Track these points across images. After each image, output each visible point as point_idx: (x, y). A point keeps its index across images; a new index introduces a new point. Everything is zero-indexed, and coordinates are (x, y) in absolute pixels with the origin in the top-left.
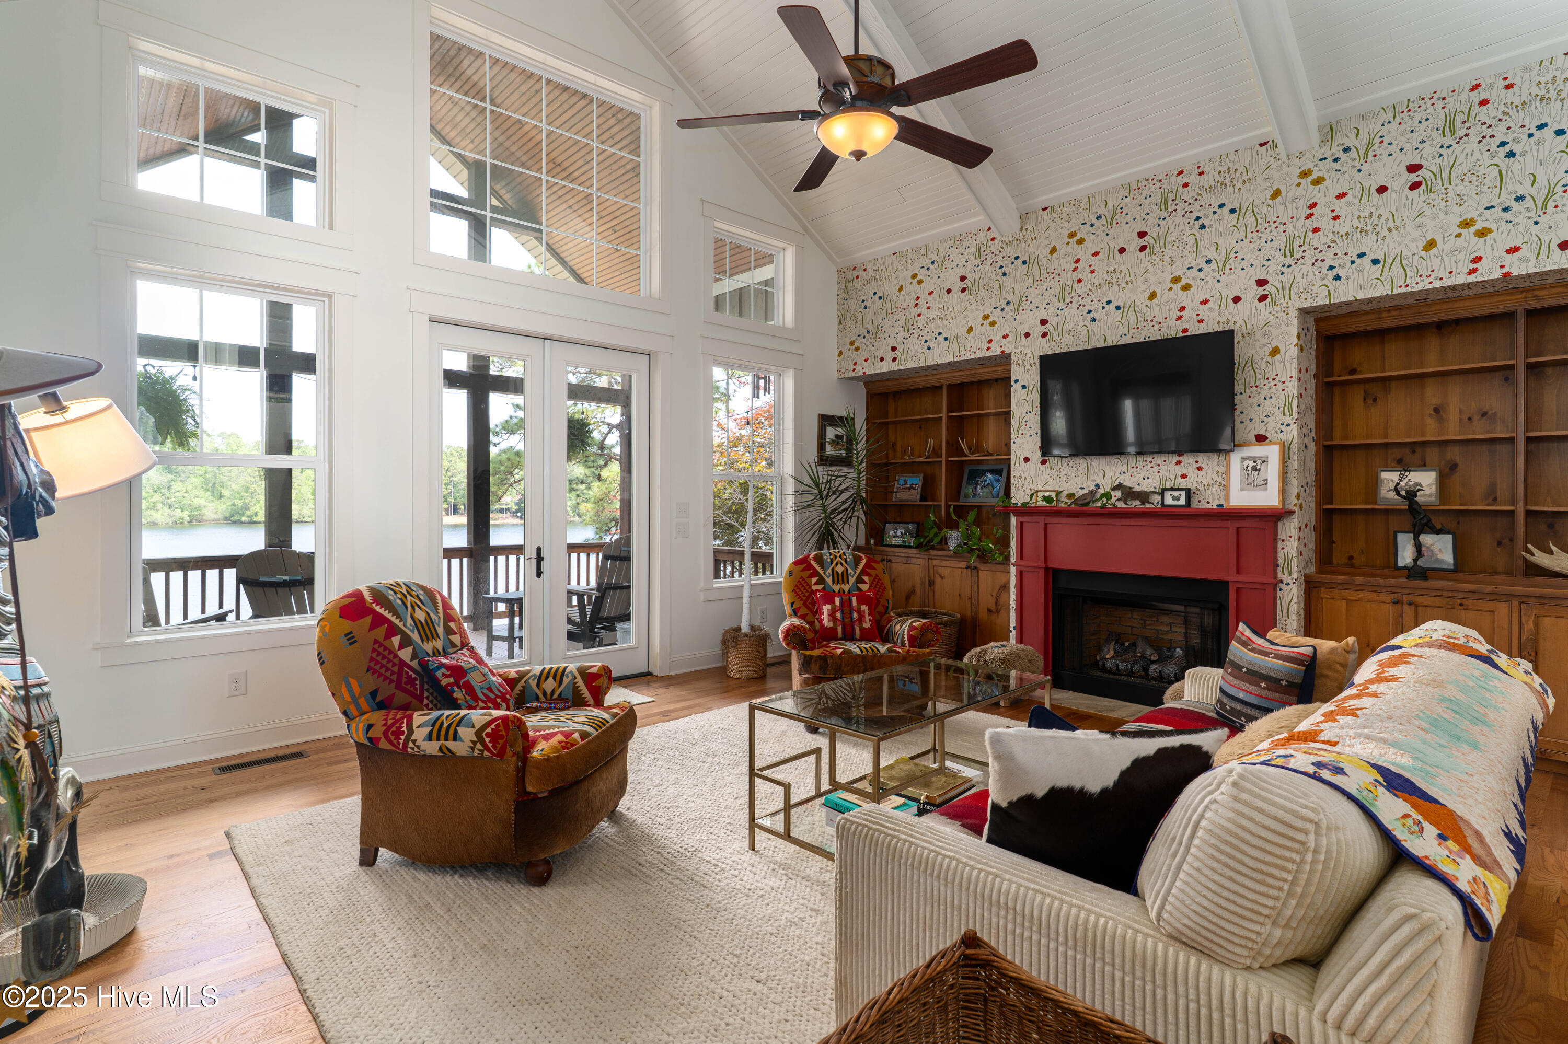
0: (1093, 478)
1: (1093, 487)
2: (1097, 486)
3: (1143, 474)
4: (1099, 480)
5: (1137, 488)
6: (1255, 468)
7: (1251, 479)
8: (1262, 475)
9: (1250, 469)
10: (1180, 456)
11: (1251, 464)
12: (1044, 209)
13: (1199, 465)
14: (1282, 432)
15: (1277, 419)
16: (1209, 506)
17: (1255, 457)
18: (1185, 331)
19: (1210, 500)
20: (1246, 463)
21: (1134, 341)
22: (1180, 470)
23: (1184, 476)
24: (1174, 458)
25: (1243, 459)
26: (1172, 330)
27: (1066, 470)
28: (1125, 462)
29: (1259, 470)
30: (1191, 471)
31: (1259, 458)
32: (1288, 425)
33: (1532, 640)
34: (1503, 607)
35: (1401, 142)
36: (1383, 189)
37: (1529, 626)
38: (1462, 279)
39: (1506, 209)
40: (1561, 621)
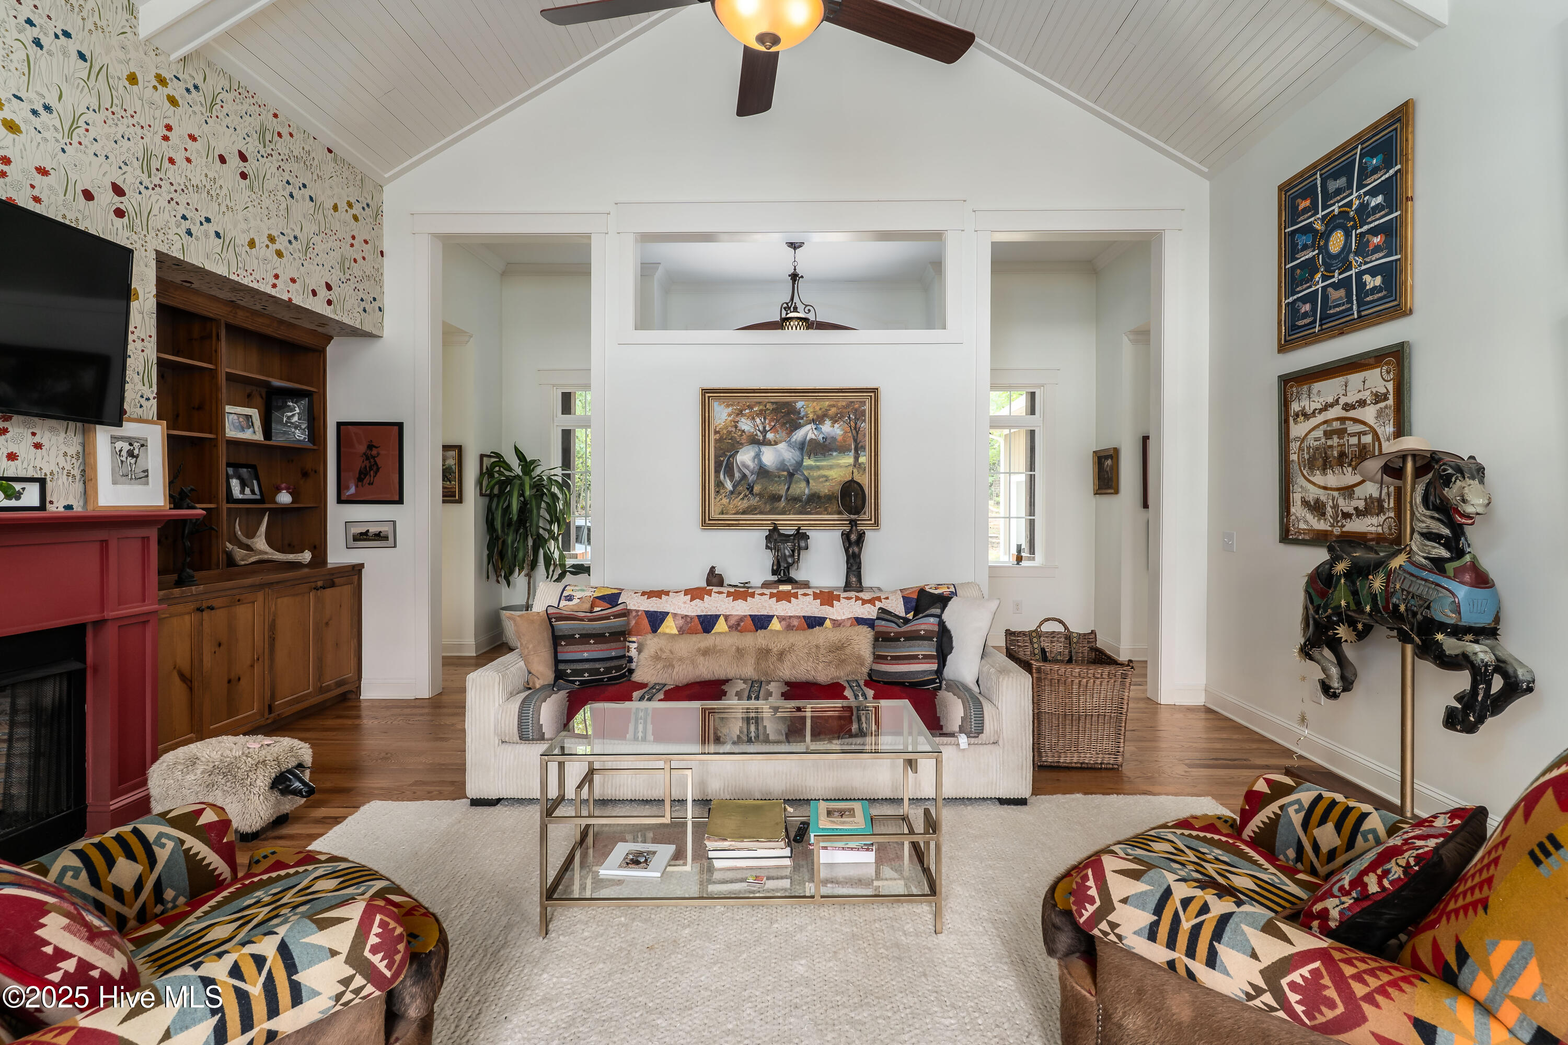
6: (131, 454)
7: (126, 468)
8: (141, 464)
9: (124, 453)
10: (5, 420)
11: (126, 447)
13: (37, 440)
14: (141, 406)
15: (137, 388)
16: (54, 508)
17: (130, 438)
18: (11, 202)
19: (58, 499)
20: (119, 445)
22: (7, 447)
23: (13, 457)
25: (115, 439)
29: (137, 457)
30: (24, 449)
31: (137, 439)
32: (148, 399)
33: (274, 620)
34: (260, 596)
35: (234, 120)
36: (222, 160)
37: (273, 609)
38: (269, 290)
39: (290, 242)
40: (286, 600)
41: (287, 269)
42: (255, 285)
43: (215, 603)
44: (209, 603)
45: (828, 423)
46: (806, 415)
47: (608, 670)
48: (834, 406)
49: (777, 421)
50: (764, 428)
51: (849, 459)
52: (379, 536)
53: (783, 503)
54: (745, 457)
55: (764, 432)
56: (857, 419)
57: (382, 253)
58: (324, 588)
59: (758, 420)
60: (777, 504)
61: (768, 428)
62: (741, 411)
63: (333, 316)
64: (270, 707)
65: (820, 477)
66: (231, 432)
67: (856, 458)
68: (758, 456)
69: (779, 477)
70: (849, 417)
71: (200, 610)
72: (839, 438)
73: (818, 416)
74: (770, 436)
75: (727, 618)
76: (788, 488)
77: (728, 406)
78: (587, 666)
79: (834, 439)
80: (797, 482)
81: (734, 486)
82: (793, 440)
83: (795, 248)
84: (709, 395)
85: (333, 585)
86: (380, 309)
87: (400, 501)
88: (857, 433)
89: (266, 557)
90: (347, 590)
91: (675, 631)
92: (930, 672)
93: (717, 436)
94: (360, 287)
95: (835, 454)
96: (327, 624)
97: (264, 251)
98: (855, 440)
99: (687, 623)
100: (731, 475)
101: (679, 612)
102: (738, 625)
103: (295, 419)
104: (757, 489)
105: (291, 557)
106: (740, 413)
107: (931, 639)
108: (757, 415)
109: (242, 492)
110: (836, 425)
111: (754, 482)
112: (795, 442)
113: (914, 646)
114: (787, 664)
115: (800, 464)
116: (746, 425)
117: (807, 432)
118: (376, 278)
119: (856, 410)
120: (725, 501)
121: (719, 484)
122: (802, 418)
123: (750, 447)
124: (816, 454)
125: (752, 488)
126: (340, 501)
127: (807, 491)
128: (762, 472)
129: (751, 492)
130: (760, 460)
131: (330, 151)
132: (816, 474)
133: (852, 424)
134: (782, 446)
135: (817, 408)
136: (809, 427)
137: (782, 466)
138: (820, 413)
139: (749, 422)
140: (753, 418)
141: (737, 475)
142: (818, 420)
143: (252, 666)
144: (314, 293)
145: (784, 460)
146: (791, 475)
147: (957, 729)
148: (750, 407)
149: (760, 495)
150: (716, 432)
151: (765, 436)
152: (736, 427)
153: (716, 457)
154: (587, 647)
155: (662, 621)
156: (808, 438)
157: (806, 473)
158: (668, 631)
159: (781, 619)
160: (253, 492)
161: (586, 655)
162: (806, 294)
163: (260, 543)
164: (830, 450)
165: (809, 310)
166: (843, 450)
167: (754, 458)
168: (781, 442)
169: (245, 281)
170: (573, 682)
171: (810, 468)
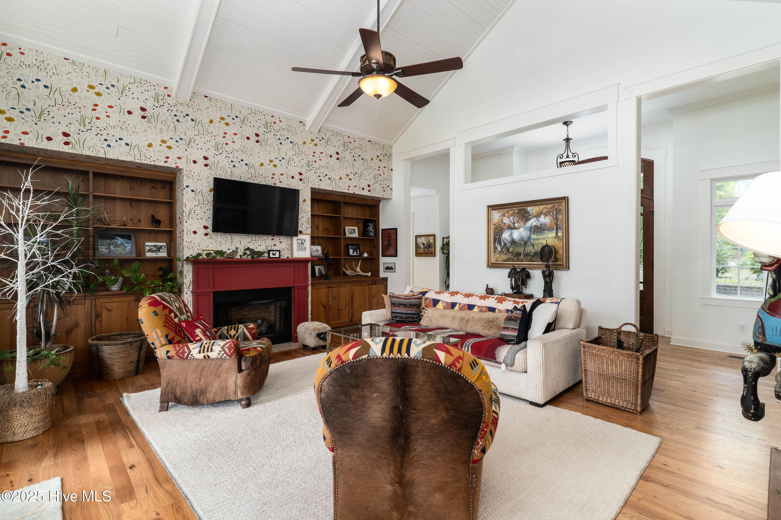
0: (235, 244)
1: (235, 249)
2: (237, 248)
3: (258, 243)
4: (238, 246)
5: (256, 250)
6: (302, 243)
7: (300, 247)
8: (304, 246)
9: (300, 243)
10: (273, 236)
11: (301, 241)
12: (206, 97)
13: (280, 241)
14: (307, 230)
15: (305, 226)
16: (284, 258)
18: (275, 184)
19: (285, 255)
20: (299, 241)
21: (254, 182)
22: (273, 242)
23: (275, 245)
24: (271, 237)
25: (298, 239)
26: (270, 182)
27: (220, 240)
28: (250, 237)
30: (277, 243)
31: (303, 239)
32: (308, 228)
33: (353, 293)
34: (348, 285)
35: (335, 143)
36: (331, 156)
37: (352, 289)
38: (346, 191)
39: (354, 175)
40: (357, 287)
41: (352, 184)
42: (342, 191)
43: (333, 286)
44: (331, 286)
45: (543, 216)
46: (532, 214)
47: (407, 318)
48: (545, 208)
49: (519, 217)
50: (514, 221)
51: (553, 234)
52: (391, 268)
53: (522, 256)
54: (506, 235)
55: (514, 223)
56: (557, 214)
57: (392, 170)
58: (371, 284)
59: (511, 218)
60: (519, 257)
61: (515, 221)
62: (504, 214)
63: (371, 195)
64: (351, 320)
65: (539, 243)
66: (348, 235)
67: (557, 234)
68: (511, 234)
69: (520, 244)
70: (553, 213)
71: (328, 287)
72: (548, 224)
73: (538, 214)
74: (516, 225)
75: (459, 304)
76: (524, 250)
77: (499, 212)
78: (399, 315)
79: (546, 224)
80: (528, 246)
81: (501, 249)
82: (527, 226)
83: (567, 125)
84: (492, 208)
85: (375, 284)
86: (391, 189)
87: (396, 256)
88: (557, 221)
89: (358, 274)
90: (382, 286)
91: (442, 308)
92: (514, 336)
93: (495, 227)
94: (382, 183)
95: (546, 232)
96: (373, 297)
97: (345, 180)
98: (556, 225)
99: (447, 305)
100: (500, 244)
101: (445, 300)
102: (463, 307)
103: (371, 229)
104: (511, 250)
105: (365, 274)
106: (504, 215)
107: (516, 321)
108: (511, 216)
109: (353, 253)
110: (547, 218)
111: (510, 247)
112: (527, 227)
113: (508, 323)
114: (469, 325)
115: (530, 238)
116: (506, 221)
117: (533, 222)
118: (390, 179)
119: (556, 209)
120: (498, 256)
121: (495, 248)
122: (530, 215)
123: (508, 230)
124: (537, 232)
125: (509, 249)
126: (382, 256)
127: (533, 251)
128: (513, 242)
129: (508, 251)
130: (512, 237)
131: (369, 141)
132: (537, 242)
133: (555, 216)
134: (522, 229)
135: (538, 210)
136: (534, 219)
137: (522, 239)
138: (539, 212)
139: (507, 219)
140: (509, 217)
141: (503, 244)
142: (538, 216)
143: (345, 306)
144: (363, 189)
145: (522, 236)
146: (526, 243)
147: (502, 361)
148: (508, 212)
149: (512, 253)
150: (494, 225)
151: (514, 225)
152: (502, 222)
153: (494, 236)
154: (399, 308)
155: (438, 303)
156: (533, 225)
157: (532, 242)
158: (439, 307)
159: (479, 307)
160: (357, 253)
161: (398, 311)
162: (574, 148)
163: (358, 269)
164: (544, 230)
165: (575, 156)
166: (550, 230)
167: (510, 235)
168: (521, 227)
169: (338, 190)
170: (394, 320)
171: (534, 239)
